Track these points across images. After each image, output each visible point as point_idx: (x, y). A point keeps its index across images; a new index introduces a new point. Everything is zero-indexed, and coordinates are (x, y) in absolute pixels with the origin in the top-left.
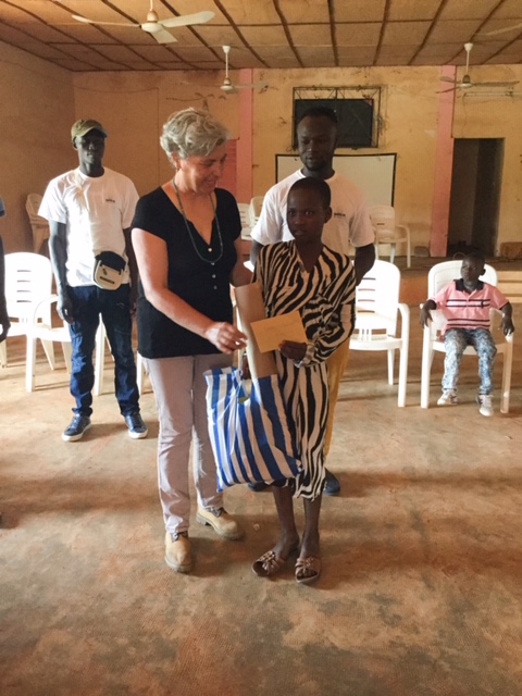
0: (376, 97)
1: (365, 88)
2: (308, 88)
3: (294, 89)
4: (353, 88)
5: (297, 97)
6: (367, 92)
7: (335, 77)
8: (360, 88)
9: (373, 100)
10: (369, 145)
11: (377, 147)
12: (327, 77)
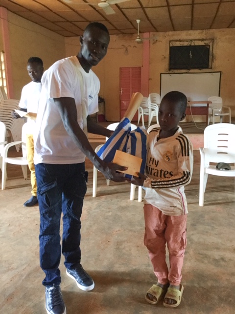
0: (211, 44)
2: (177, 41)
3: (170, 42)
4: (199, 40)
5: (171, 45)
6: (206, 42)
7: (190, 35)
8: (203, 40)
9: (209, 46)
10: (207, 67)
11: (211, 68)
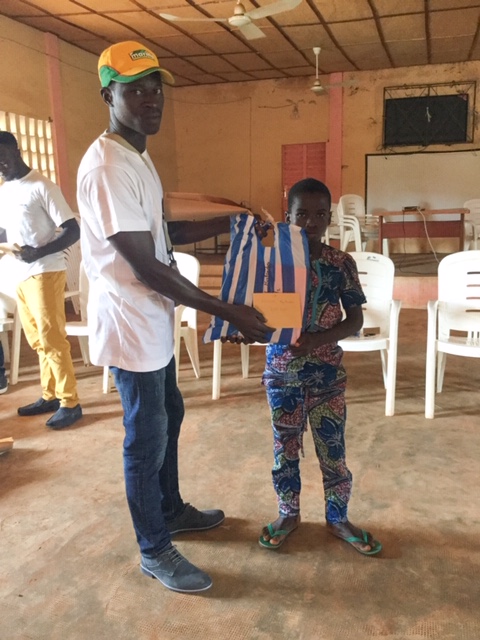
0: (471, 92)
1: (459, 83)
2: (399, 87)
3: (385, 90)
4: (446, 84)
5: (387, 97)
6: (460, 88)
7: (427, 74)
8: (454, 84)
9: (467, 95)
10: (464, 140)
11: (472, 142)
12: (419, 75)
